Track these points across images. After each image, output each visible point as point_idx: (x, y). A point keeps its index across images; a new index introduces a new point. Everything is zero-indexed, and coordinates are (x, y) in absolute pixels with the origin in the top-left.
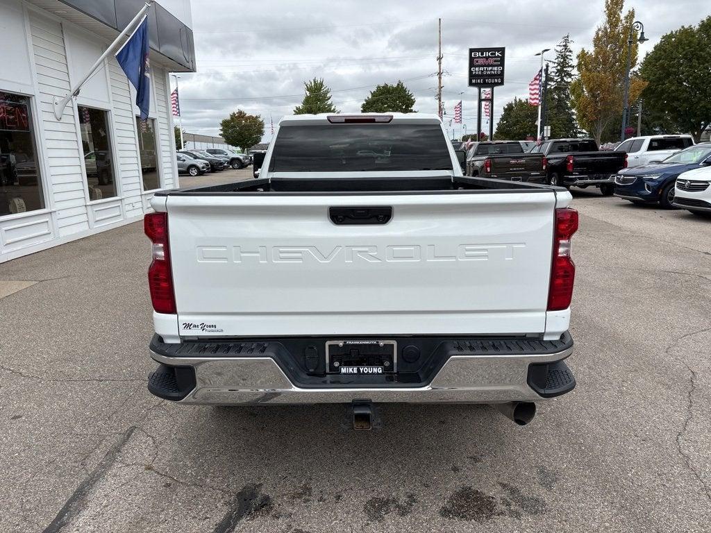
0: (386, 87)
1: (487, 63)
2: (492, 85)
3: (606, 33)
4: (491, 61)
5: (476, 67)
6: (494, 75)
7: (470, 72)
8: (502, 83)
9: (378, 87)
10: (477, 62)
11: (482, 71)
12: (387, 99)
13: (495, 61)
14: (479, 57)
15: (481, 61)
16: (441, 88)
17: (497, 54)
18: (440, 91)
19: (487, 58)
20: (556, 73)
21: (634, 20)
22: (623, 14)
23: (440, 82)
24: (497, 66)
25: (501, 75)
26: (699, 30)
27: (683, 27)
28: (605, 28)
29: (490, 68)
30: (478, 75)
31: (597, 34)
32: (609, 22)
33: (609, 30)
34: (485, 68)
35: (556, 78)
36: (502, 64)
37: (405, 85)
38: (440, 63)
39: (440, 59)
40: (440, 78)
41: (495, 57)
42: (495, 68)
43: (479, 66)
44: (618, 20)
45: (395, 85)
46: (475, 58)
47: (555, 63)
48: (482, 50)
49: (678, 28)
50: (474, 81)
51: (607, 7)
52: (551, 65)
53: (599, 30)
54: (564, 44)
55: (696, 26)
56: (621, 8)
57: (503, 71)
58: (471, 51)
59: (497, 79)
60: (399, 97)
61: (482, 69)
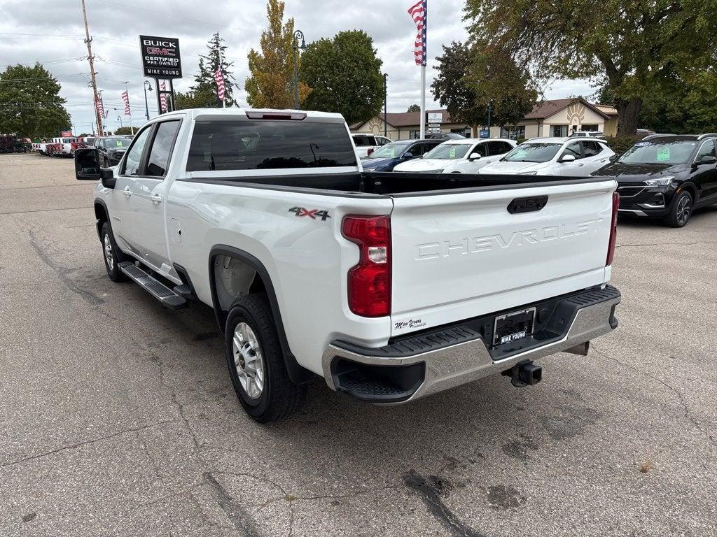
0: (19, 68)
1: (161, 53)
2: (171, 77)
3: (271, 37)
4: (165, 52)
5: (150, 55)
6: (171, 67)
7: (145, 61)
8: (180, 76)
9: (9, 68)
10: (151, 51)
11: (157, 62)
12: (23, 83)
13: (170, 52)
14: (151, 46)
15: (154, 51)
16: (94, 74)
17: (171, 45)
18: (93, 77)
19: (161, 48)
20: (212, 69)
21: (295, 29)
22: (284, 21)
23: (92, 68)
24: (173, 57)
25: (178, 67)
26: (335, 43)
27: (322, 39)
28: (270, 33)
29: (166, 59)
30: (153, 65)
31: (263, 37)
32: (272, 27)
33: (273, 35)
34: (160, 58)
35: (212, 74)
36: (178, 56)
37: (45, 68)
38: (89, 47)
39: (88, 41)
40: (91, 63)
41: (169, 48)
42: (171, 60)
43: (154, 56)
44: (280, 26)
45: (33, 67)
46: (148, 46)
47: (209, 59)
48: (155, 39)
49: (319, 39)
50: (149, 71)
51: (269, 12)
52: (205, 61)
53: (264, 34)
54: (215, 41)
55: (332, 40)
56: (282, 16)
57: (179, 63)
58: (143, 38)
59: (175, 71)
60: (40, 82)
61: (156, 59)
